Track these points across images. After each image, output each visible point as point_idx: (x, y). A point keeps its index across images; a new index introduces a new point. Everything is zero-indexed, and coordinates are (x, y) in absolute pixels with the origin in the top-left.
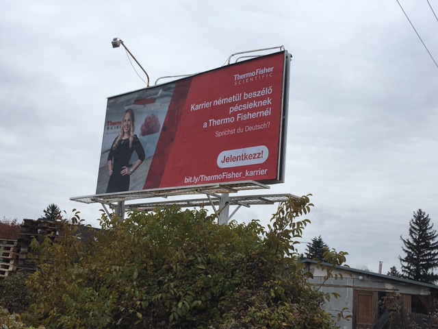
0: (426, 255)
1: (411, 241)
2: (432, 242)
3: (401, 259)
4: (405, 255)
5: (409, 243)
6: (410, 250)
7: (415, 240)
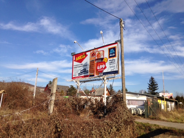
0: (154, 87)
1: (150, 84)
2: (155, 83)
3: (148, 89)
4: (148, 88)
5: (149, 84)
7: (151, 83)
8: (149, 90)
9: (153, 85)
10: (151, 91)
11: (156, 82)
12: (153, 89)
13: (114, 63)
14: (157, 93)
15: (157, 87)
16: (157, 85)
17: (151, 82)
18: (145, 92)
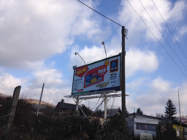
0: (172, 111)
8: (166, 114)
9: (171, 109)
10: (169, 115)
11: (174, 106)
12: (171, 113)
13: (115, 78)
14: (175, 118)
15: (175, 111)
16: (175, 108)
17: (168, 106)
18: (162, 116)
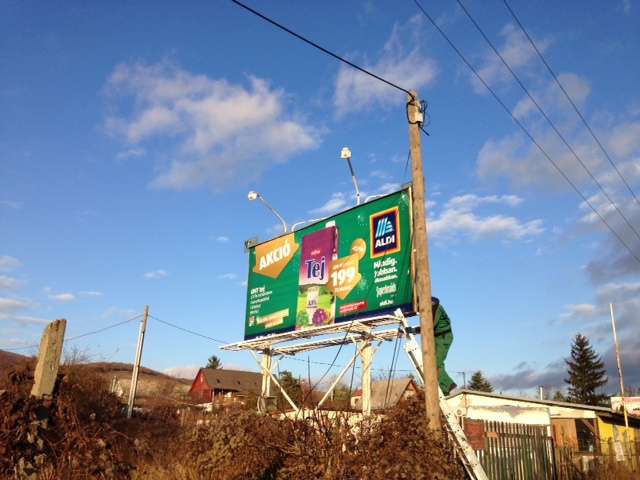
0: (589, 375)
3: (567, 381)
4: (568, 377)
5: (571, 364)
6: (572, 371)
7: (578, 360)
8: (571, 386)
9: (586, 366)
10: (580, 389)
12: (588, 381)
14: (603, 397)
16: (602, 366)
